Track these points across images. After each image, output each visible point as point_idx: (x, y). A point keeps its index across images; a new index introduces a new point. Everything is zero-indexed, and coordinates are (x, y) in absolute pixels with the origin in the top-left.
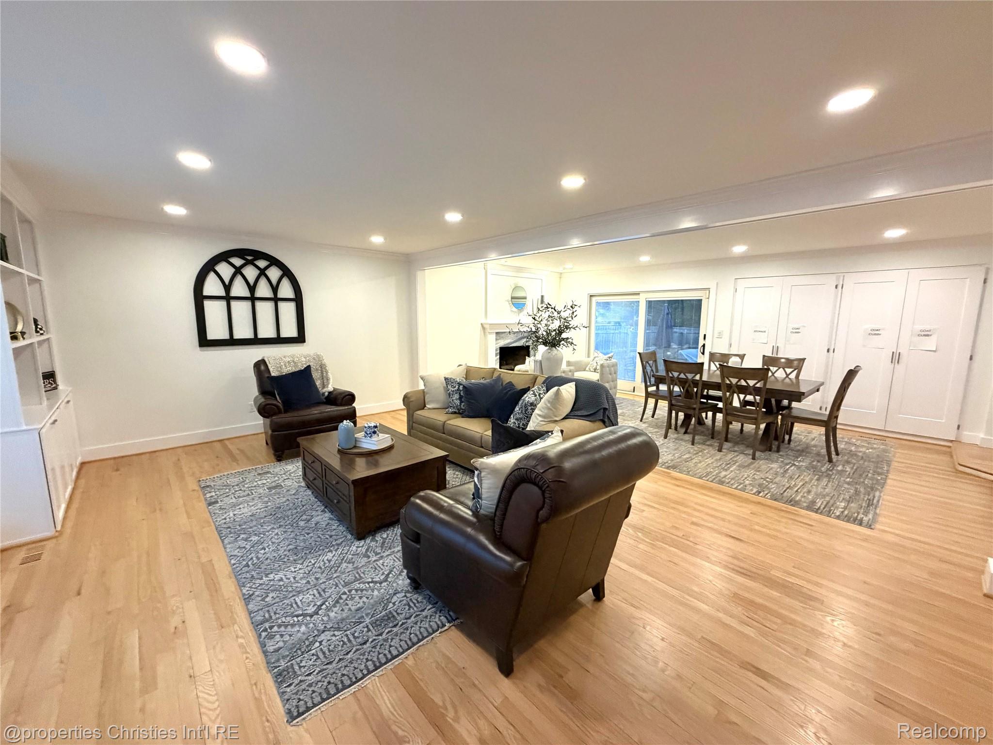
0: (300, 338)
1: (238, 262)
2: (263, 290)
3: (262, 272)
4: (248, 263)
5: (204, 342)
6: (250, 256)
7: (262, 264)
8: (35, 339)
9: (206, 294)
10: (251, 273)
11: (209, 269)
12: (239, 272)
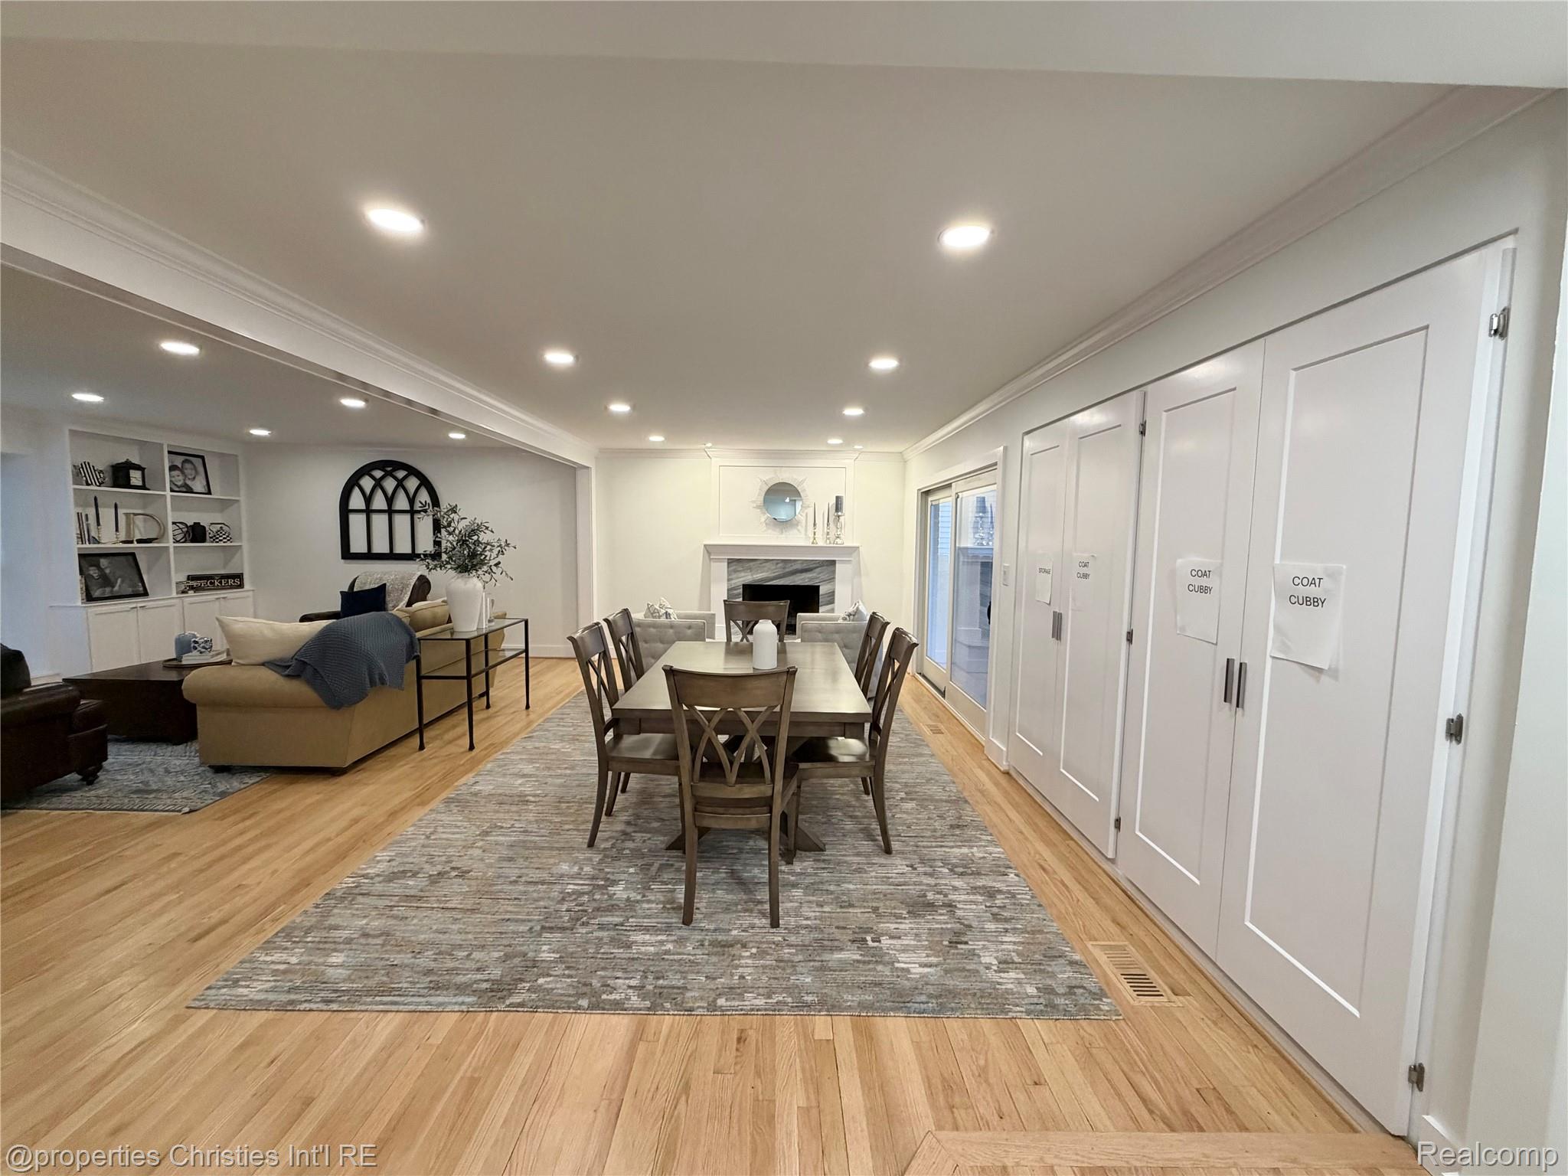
1: (378, 474)
2: (401, 503)
3: (400, 484)
4: (390, 474)
5: (347, 554)
6: (389, 467)
7: (401, 474)
8: (171, 544)
9: (350, 508)
10: (390, 484)
11: (353, 483)
12: (378, 484)
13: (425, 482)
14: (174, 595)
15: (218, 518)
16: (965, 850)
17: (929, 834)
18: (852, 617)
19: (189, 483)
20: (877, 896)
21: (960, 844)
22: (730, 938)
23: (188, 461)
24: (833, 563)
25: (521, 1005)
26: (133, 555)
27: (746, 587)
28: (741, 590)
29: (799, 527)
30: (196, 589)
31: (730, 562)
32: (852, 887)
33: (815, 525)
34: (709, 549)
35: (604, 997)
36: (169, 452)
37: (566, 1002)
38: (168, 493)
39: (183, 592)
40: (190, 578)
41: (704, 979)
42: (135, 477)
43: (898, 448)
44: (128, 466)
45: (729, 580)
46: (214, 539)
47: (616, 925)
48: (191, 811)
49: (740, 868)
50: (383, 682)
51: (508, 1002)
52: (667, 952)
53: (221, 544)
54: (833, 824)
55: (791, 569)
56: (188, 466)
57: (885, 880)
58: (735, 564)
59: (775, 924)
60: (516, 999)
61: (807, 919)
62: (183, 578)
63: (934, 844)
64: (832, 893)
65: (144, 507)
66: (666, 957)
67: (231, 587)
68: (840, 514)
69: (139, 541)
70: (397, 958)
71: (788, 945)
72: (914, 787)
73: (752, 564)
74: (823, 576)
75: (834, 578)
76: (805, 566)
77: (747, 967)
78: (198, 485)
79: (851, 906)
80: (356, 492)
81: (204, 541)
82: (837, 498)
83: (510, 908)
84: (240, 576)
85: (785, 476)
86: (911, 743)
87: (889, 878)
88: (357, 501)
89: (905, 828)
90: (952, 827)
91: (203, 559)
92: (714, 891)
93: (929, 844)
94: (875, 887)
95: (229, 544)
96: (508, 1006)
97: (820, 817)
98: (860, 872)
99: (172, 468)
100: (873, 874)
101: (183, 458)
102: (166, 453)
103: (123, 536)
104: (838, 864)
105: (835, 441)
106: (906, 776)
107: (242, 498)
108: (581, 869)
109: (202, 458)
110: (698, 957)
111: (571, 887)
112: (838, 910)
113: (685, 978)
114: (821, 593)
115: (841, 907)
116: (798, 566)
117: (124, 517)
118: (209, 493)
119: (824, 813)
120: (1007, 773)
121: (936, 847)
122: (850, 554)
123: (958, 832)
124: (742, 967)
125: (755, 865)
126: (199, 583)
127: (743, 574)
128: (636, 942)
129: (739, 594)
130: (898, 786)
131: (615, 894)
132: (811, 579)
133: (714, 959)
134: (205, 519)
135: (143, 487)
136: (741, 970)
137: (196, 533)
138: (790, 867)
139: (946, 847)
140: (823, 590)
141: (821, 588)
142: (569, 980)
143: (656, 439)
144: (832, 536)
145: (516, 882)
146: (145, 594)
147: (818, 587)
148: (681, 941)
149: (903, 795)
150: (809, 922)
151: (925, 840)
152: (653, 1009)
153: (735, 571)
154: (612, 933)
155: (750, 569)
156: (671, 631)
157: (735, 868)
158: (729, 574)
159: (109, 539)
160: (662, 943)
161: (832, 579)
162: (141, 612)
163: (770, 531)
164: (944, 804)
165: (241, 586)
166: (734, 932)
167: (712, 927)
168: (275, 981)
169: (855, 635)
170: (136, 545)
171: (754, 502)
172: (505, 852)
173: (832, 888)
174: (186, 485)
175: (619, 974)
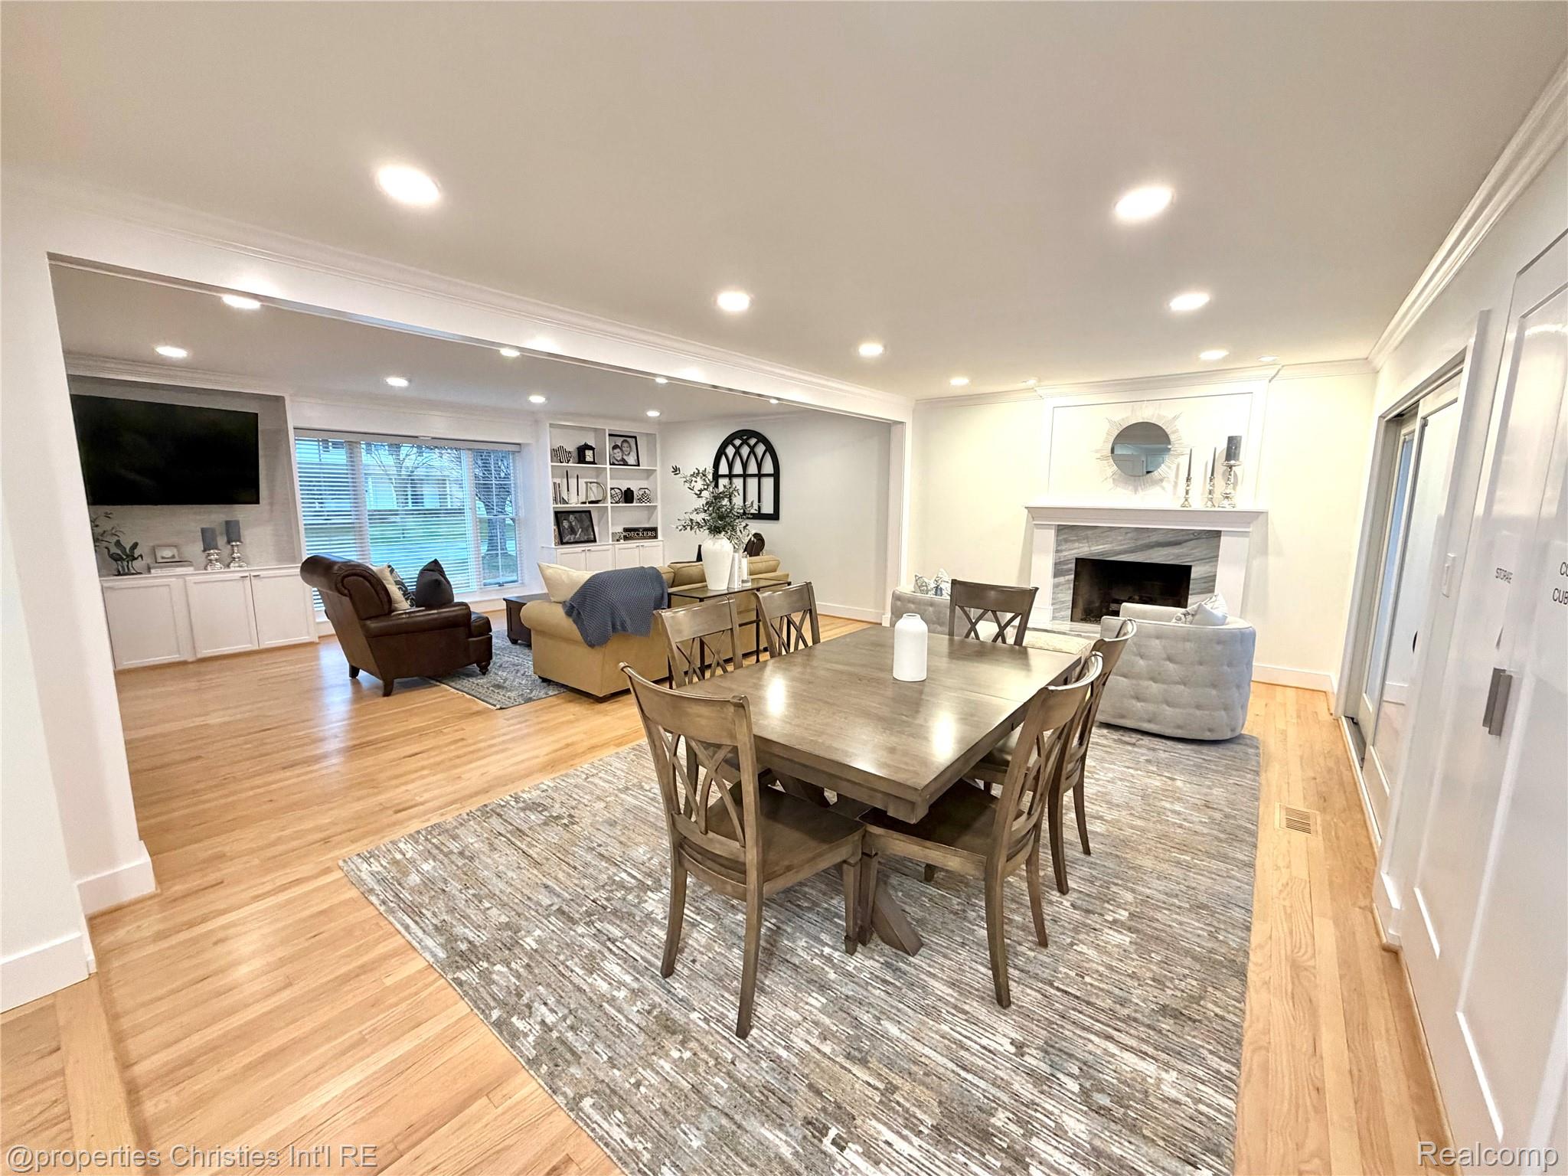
0: (775, 516)
1: (738, 442)
2: (753, 468)
3: (752, 451)
4: (745, 442)
6: (745, 435)
7: (753, 441)
8: (609, 505)
9: (720, 473)
10: (745, 451)
11: (721, 452)
12: (738, 452)
13: (770, 449)
14: (611, 542)
15: (644, 484)
16: (1149, 1068)
17: (1108, 1003)
18: (1189, 618)
19: (625, 457)
20: (914, 1068)
21: (1150, 1050)
22: (682, 1020)
23: (625, 441)
24: (1218, 534)
25: (460, 983)
26: (589, 512)
27: (1080, 562)
28: (1073, 566)
29: (1164, 484)
30: (626, 538)
31: (1060, 529)
32: (893, 1030)
33: (1188, 479)
34: (1035, 512)
35: (514, 1019)
36: (610, 435)
37: (487, 1004)
38: (608, 466)
39: (618, 540)
40: (626, 530)
41: (605, 1058)
42: (589, 454)
43: (1355, 350)
44: (587, 447)
45: (1057, 551)
46: (640, 500)
47: (609, 939)
48: (501, 708)
49: (789, 930)
50: (624, 629)
51: (458, 974)
52: (612, 1001)
53: (644, 504)
54: (965, 918)
55: (1147, 541)
56: (625, 445)
57: (954, 1048)
58: (1066, 532)
59: (743, 1031)
60: (462, 976)
61: (787, 1048)
62: (620, 529)
63: (1098, 1026)
64: (857, 1023)
65: (597, 477)
66: (605, 1005)
67: (650, 538)
68: (1232, 462)
69: (590, 502)
70: (454, 887)
71: (729, 1074)
72: (1158, 908)
73: (1089, 532)
74: (1198, 553)
75: (1217, 556)
76: (1170, 538)
77: (658, 1073)
78: (631, 460)
79: (863, 1062)
80: (723, 461)
81: (632, 502)
82: (1231, 440)
83: (561, 875)
84: (655, 530)
85: (1146, 413)
86: (1224, 831)
87: (962, 1047)
88: (724, 469)
89: (1072, 974)
90: (1164, 1010)
91: (632, 517)
92: (730, 948)
93: (1088, 1022)
94: (927, 1051)
95: (648, 504)
96: (454, 979)
97: (955, 901)
98: (927, 1015)
99: (615, 447)
100: (945, 1028)
101: (622, 439)
102: (607, 437)
103: (583, 498)
104: (911, 985)
105: (1212, 355)
106: (1160, 885)
107: (658, 468)
108: (651, 859)
109: (635, 437)
110: (631, 1025)
111: (624, 875)
112: (840, 1059)
113: (591, 1045)
114: (1193, 576)
115: (848, 1056)
116: (1154, 538)
117: (584, 485)
118: (639, 465)
119: (969, 897)
120: (1393, 953)
121: (1097, 1034)
122: (1248, 524)
123: (1166, 1025)
124: (653, 1069)
125: (808, 935)
126: (631, 533)
127: (1077, 545)
128: (601, 969)
129: (1071, 570)
130: (1129, 897)
131: (646, 901)
132: (1178, 556)
133: (641, 1038)
134: (634, 486)
135: (593, 463)
136: (648, 1074)
137: (628, 496)
138: (846, 958)
139: (1117, 1042)
140: (1195, 573)
141: (1193, 569)
142: (513, 980)
143: (959, 382)
144: (1217, 495)
145: (593, 849)
146: (595, 541)
147: (1190, 567)
148: (636, 994)
149: (1123, 915)
150: (784, 1053)
151: (1090, 1011)
152: (533, 1063)
153: (1066, 541)
154: (598, 947)
155: (1087, 538)
156: (931, 609)
157: (785, 927)
158: (1058, 543)
159: (574, 502)
160: (622, 984)
161: (1214, 558)
162: (588, 553)
163: (1118, 489)
164: (1188, 961)
165: (656, 537)
166: (694, 1016)
167: (681, 994)
168: (385, 868)
169: (1188, 645)
170: (587, 505)
171: (1097, 451)
172: (618, 813)
173: (866, 1018)
174: (623, 460)
175: (551, 1001)
